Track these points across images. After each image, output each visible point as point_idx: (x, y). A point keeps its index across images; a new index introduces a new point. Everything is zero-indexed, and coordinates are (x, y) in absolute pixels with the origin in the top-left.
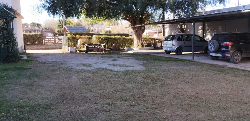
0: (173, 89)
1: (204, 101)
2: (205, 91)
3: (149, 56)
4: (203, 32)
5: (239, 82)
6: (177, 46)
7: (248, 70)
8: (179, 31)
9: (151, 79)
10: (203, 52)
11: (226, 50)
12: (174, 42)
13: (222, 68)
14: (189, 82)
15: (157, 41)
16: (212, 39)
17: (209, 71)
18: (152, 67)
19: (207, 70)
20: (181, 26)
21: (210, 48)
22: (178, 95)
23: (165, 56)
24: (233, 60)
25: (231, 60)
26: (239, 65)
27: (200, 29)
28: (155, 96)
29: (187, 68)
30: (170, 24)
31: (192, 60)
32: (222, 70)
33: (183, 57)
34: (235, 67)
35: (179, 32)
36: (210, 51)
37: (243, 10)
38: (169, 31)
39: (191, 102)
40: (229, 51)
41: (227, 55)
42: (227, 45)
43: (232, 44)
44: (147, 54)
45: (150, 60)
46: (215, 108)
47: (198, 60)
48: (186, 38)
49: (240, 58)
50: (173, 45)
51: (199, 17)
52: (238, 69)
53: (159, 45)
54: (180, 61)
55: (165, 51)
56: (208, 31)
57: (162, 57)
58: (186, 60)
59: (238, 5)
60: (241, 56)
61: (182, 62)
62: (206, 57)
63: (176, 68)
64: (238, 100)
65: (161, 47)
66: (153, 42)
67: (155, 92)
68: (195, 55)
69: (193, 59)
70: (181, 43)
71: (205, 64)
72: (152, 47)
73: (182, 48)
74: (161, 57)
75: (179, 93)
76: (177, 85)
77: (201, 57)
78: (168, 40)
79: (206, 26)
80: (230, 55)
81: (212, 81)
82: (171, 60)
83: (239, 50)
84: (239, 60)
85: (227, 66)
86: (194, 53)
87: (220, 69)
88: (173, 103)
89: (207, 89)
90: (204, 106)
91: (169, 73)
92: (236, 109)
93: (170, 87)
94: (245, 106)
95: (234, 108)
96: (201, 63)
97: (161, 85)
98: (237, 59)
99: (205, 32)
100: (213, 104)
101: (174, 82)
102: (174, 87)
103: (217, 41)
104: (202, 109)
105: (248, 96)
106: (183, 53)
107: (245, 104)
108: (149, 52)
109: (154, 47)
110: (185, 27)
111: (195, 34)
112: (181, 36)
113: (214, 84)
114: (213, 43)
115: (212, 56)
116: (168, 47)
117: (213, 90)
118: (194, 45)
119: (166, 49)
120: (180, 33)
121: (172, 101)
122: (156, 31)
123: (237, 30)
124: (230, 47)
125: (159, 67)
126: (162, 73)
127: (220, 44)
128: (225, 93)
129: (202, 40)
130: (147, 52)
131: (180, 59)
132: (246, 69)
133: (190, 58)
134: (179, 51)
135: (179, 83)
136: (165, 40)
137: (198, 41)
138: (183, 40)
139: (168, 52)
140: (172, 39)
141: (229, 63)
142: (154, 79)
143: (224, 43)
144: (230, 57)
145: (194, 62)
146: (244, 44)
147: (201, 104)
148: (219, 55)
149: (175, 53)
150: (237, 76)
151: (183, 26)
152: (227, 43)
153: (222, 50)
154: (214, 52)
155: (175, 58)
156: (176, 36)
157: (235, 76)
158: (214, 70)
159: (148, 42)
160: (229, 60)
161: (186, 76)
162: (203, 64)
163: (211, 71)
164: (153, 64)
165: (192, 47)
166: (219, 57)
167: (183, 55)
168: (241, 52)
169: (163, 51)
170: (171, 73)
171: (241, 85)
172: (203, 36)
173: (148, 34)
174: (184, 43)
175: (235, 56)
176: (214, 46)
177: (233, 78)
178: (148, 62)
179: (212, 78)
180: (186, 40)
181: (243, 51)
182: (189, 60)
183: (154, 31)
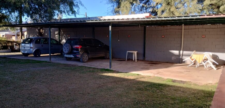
0: (27, 90)
1: (56, 97)
2: (58, 88)
3: (4, 59)
4: (59, 36)
5: (85, 77)
6: (35, 49)
7: (93, 67)
8: (38, 34)
9: (3, 83)
10: (60, 54)
11: (77, 52)
12: (32, 45)
13: (74, 67)
14: (44, 82)
15: (15, 43)
16: (66, 43)
17: (63, 70)
18: (6, 71)
19: (62, 69)
20: (39, 30)
21: (64, 50)
22: (32, 96)
23: (23, 58)
24: (83, 60)
25: (81, 60)
26: (87, 64)
27: (57, 34)
28: (6, 100)
29: (44, 68)
30: (28, 28)
31: (50, 62)
32: (74, 68)
33: (41, 59)
34: (84, 66)
35: (37, 36)
36: (64, 53)
37: (87, 21)
38: (27, 34)
39: (44, 100)
40: (79, 53)
41: (77, 56)
42: (78, 48)
43: (81, 47)
44: (2, 57)
45: (5, 63)
46: (65, 102)
47: (55, 61)
48: (44, 41)
49: (87, 58)
50: (31, 48)
51: (53, 23)
52: (86, 67)
53: (16, 48)
54: (37, 62)
55: (23, 53)
56: (63, 36)
57: (20, 59)
58: (44, 62)
59: (86, 16)
60: (88, 57)
61: (40, 64)
62: (61, 58)
63: (33, 70)
64: (83, 92)
65: (19, 50)
66: (10, 44)
67: (6, 96)
68: (53, 56)
69: (51, 60)
70: (39, 46)
71: (60, 64)
72: (9, 49)
73: (40, 51)
74: (18, 59)
75: (33, 93)
76: (32, 86)
77: (58, 58)
78: (26, 43)
79: (61, 32)
80: (80, 56)
81: (65, 79)
82: (28, 62)
83: (86, 51)
84: (87, 60)
85: (78, 65)
86: (51, 55)
87: (72, 68)
88: (25, 104)
89: (60, 86)
90: (55, 101)
91: (25, 75)
92: (81, 100)
93: (25, 88)
94: (88, 96)
95: (79, 99)
96: (57, 64)
97: (14, 88)
98: (85, 59)
99: (61, 36)
100: (64, 98)
101: (29, 83)
102: (28, 88)
103: (70, 44)
104: (53, 105)
105: (90, 88)
106: (41, 55)
107: (88, 95)
108: (5, 55)
109: (10, 50)
110: (43, 31)
111: (51, 38)
112: (39, 39)
113: (66, 81)
114: (67, 46)
115: (66, 57)
116: (26, 50)
117: (64, 87)
118: (50, 48)
119: (23, 52)
120: (39, 36)
121: (25, 102)
122: (14, 34)
123: (85, 36)
124: (80, 49)
125: (14, 70)
126: (18, 76)
127: (72, 47)
128: (74, 87)
129: (59, 43)
130: (2, 55)
131: (38, 61)
132: (91, 67)
133: (48, 60)
134: (37, 53)
135: (34, 84)
136: (23, 43)
137: (54, 44)
138: (40, 43)
139: (25, 55)
140: (30, 42)
141: (80, 62)
142: (7, 82)
143: (75, 46)
144: (80, 58)
145: (51, 63)
146: (89, 47)
147: (53, 100)
148: (72, 56)
149: (33, 56)
150: (85, 73)
151: (41, 30)
152: (78, 46)
153: (74, 52)
154: (67, 54)
155: (33, 60)
156: (34, 39)
157: (82, 73)
158: (67, 69)
159: (4, 45)
160: (80, 60)
161: (42, 76)
162: (58, 64)
163: (64, 70)
164: (8, 67)
165: (49, 49)
166: (71, 58)
167: (41, 57)
168: (88, 54)
169: (20, 53)
170: (27, 74)
171: (87, 79)
172: (60, 40)
173: (4, 37)
174: (42, 46)
175: (84, 56)
176: (68, 49)
177: (82, 74)
178: (2, 65)
179: (65, 76)
180: (44, 43)
181: (89, 53)
182: (46, 62)
183: (12, 33)
